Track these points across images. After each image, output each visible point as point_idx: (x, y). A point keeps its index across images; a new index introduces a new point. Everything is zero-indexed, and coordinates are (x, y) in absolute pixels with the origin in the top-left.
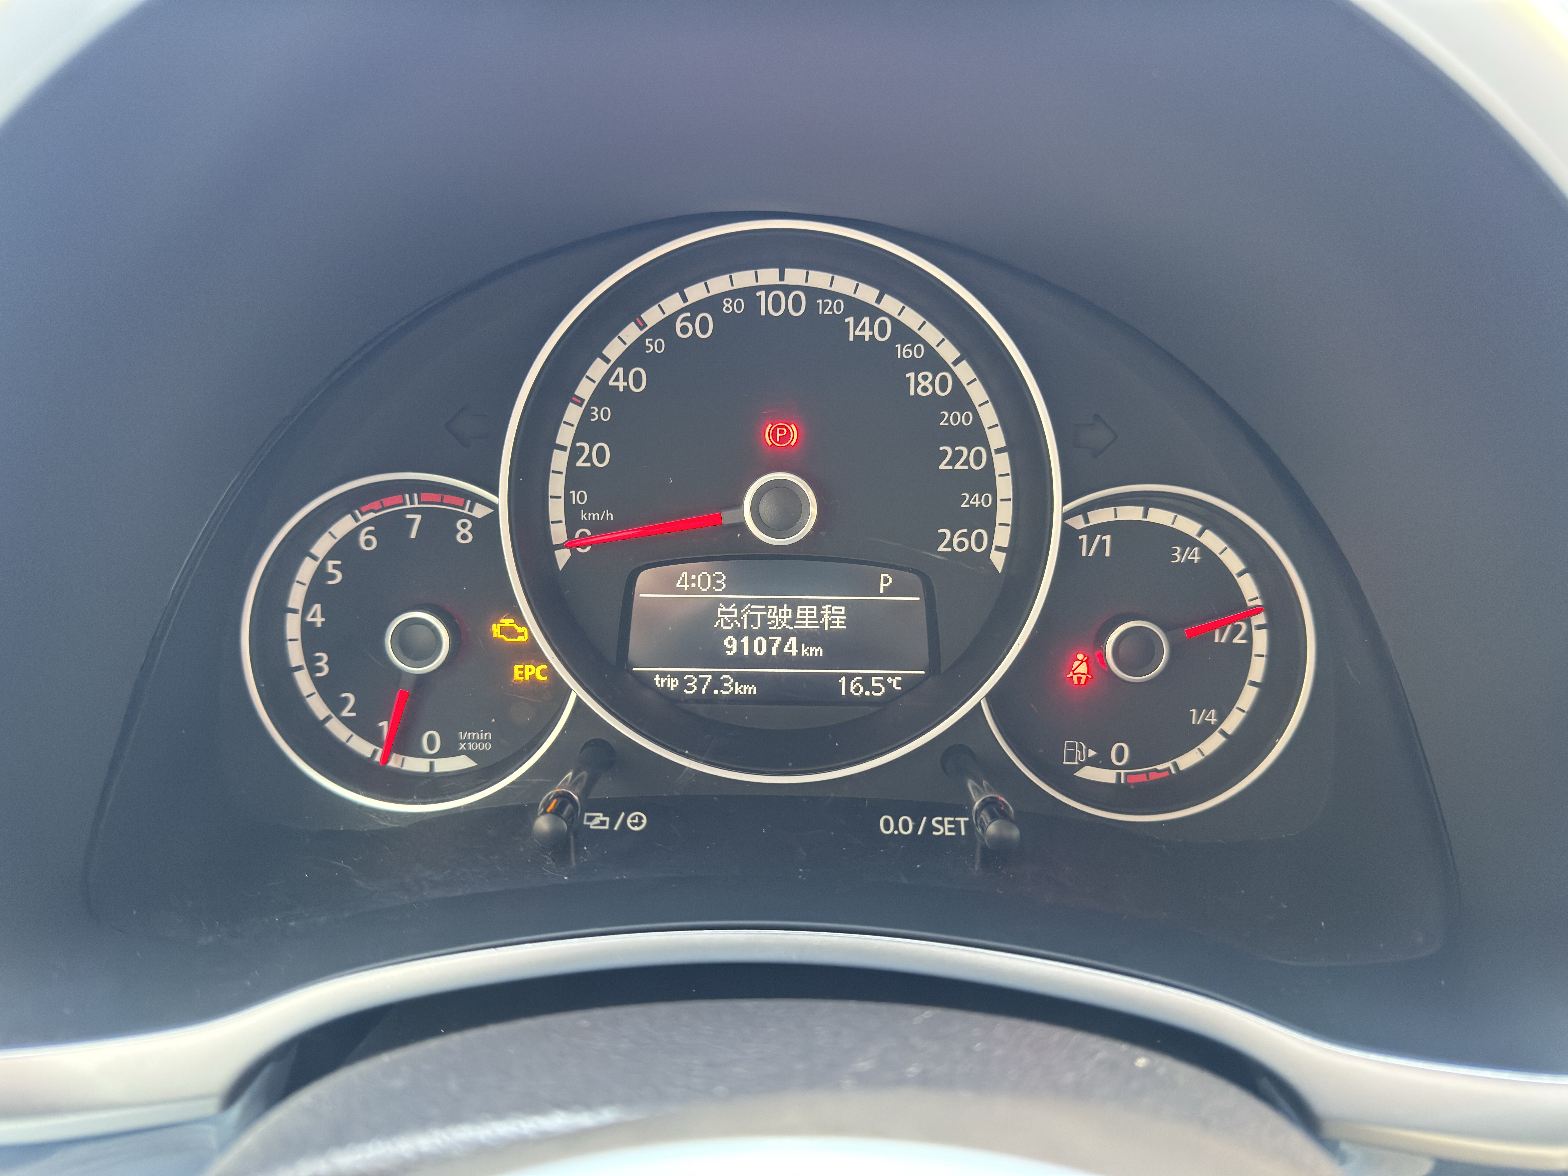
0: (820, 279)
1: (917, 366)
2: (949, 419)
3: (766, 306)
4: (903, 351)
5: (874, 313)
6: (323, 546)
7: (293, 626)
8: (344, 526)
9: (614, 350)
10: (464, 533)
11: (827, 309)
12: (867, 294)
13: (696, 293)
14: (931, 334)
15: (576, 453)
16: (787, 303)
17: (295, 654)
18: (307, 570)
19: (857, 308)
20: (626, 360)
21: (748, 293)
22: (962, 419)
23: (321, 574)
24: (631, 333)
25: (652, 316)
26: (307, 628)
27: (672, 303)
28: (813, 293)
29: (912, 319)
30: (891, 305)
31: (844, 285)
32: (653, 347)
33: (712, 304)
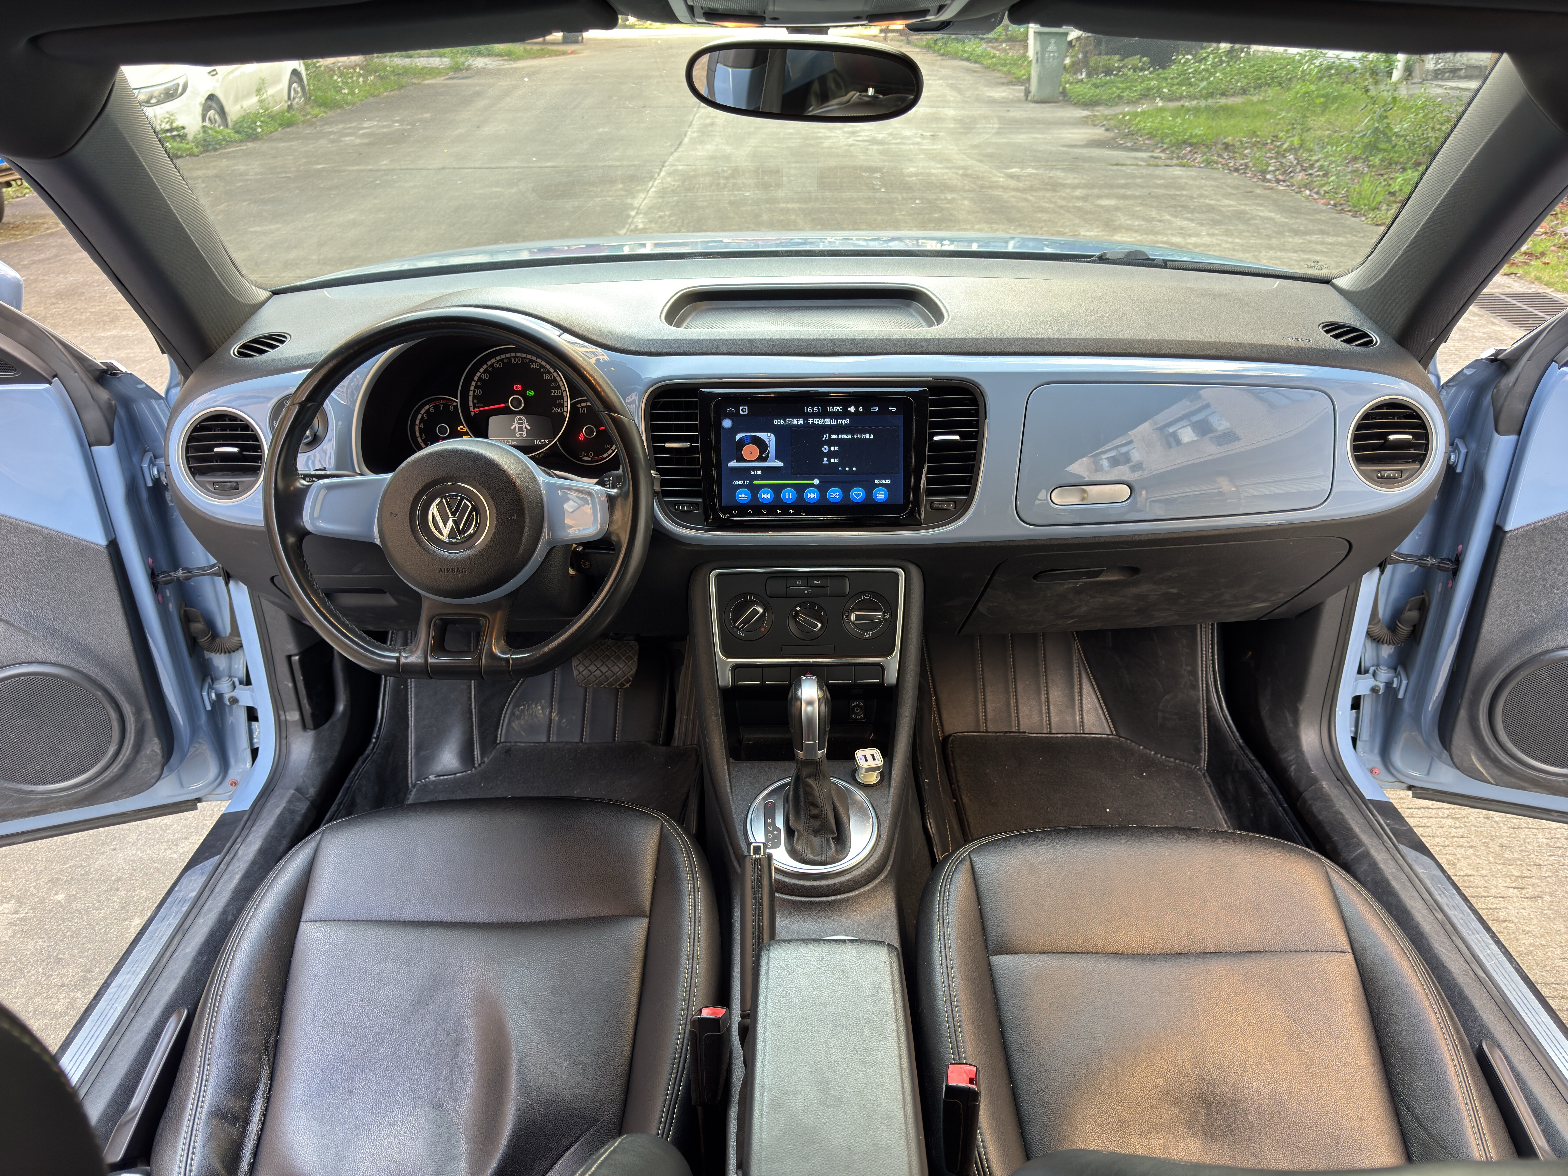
0: (524, 355)
1: (546, 373)
2: (553, 384)
3: (513, 361)
4: (542, 370)
5: (536, 362)
6: (423, 411)
7: (417, 428)
8: (427, 407)
9: (482, 370)
10: (452, 408)
11: (526, 361)
12: (534, 358)
13: (498, 358)
14: (548, 367)
15: (474, 392)
16: (517, 360)
17: (418, 434)
18: (420, 416)
19: (532, 361)
20: (484, 372)
21: (509, 358)
22: (556, 384)
23: (422, 417)
24: (485, 367)
25: (489, 363)
26: (420, 428)
27: (493, 360)
28: (523, 358)
29: (544, 363)
30: (539, 360)
31: (529, 356)
32: (490, 369)
33: (502, 360)
